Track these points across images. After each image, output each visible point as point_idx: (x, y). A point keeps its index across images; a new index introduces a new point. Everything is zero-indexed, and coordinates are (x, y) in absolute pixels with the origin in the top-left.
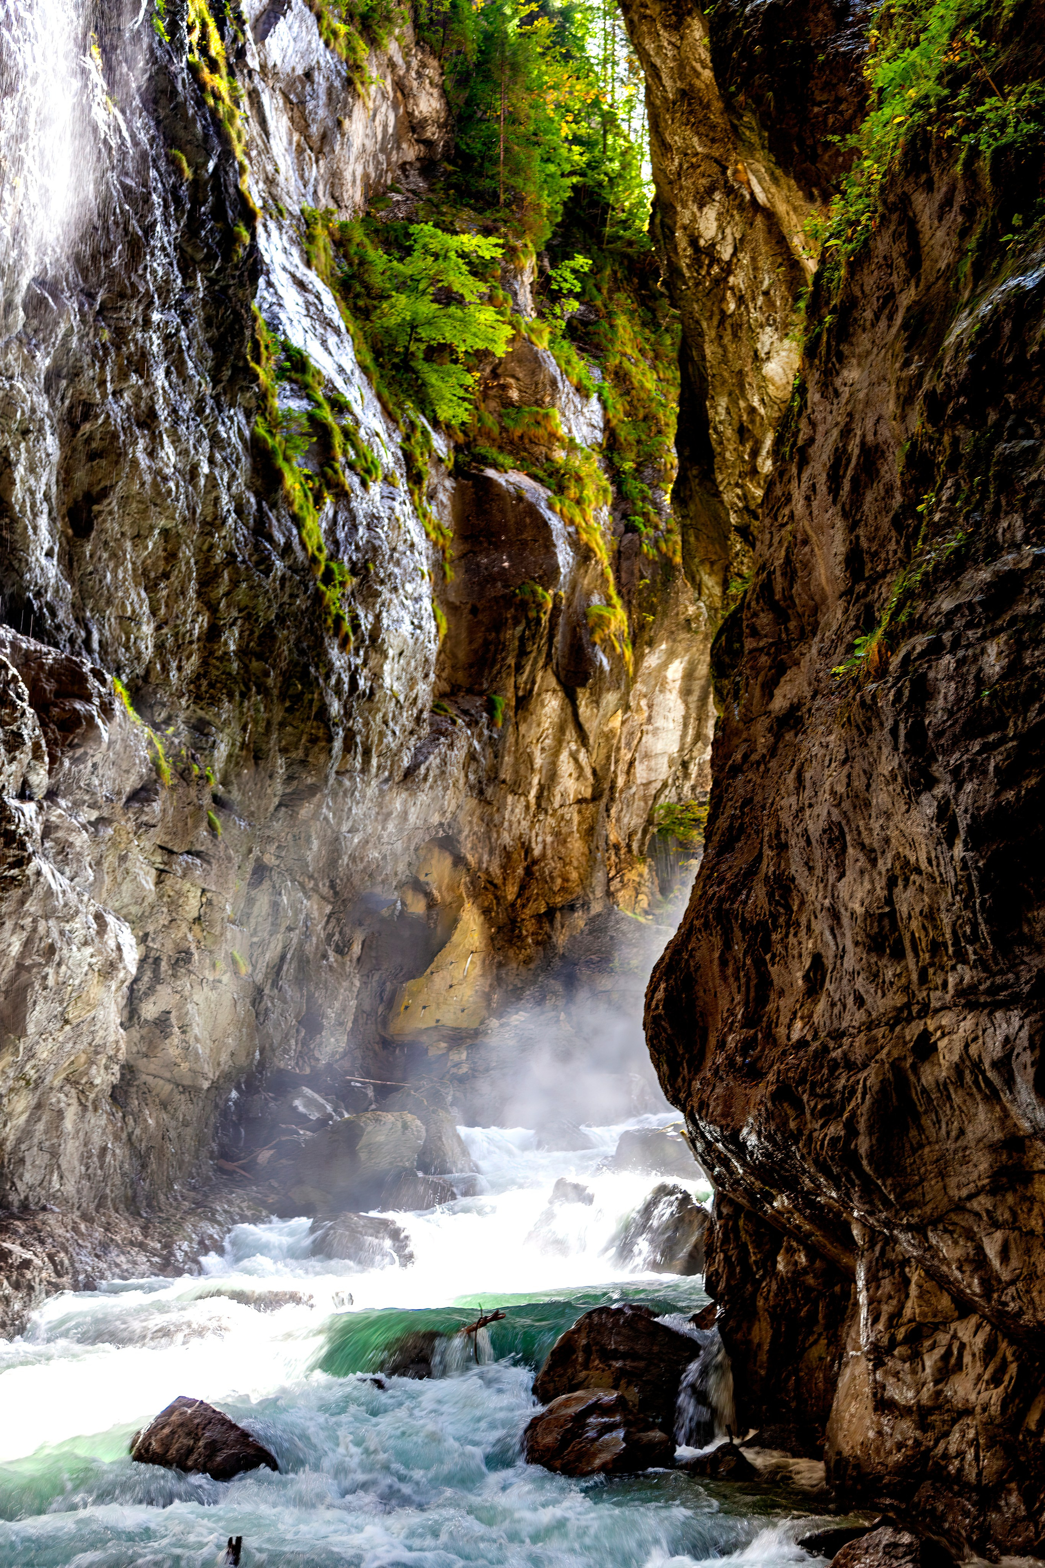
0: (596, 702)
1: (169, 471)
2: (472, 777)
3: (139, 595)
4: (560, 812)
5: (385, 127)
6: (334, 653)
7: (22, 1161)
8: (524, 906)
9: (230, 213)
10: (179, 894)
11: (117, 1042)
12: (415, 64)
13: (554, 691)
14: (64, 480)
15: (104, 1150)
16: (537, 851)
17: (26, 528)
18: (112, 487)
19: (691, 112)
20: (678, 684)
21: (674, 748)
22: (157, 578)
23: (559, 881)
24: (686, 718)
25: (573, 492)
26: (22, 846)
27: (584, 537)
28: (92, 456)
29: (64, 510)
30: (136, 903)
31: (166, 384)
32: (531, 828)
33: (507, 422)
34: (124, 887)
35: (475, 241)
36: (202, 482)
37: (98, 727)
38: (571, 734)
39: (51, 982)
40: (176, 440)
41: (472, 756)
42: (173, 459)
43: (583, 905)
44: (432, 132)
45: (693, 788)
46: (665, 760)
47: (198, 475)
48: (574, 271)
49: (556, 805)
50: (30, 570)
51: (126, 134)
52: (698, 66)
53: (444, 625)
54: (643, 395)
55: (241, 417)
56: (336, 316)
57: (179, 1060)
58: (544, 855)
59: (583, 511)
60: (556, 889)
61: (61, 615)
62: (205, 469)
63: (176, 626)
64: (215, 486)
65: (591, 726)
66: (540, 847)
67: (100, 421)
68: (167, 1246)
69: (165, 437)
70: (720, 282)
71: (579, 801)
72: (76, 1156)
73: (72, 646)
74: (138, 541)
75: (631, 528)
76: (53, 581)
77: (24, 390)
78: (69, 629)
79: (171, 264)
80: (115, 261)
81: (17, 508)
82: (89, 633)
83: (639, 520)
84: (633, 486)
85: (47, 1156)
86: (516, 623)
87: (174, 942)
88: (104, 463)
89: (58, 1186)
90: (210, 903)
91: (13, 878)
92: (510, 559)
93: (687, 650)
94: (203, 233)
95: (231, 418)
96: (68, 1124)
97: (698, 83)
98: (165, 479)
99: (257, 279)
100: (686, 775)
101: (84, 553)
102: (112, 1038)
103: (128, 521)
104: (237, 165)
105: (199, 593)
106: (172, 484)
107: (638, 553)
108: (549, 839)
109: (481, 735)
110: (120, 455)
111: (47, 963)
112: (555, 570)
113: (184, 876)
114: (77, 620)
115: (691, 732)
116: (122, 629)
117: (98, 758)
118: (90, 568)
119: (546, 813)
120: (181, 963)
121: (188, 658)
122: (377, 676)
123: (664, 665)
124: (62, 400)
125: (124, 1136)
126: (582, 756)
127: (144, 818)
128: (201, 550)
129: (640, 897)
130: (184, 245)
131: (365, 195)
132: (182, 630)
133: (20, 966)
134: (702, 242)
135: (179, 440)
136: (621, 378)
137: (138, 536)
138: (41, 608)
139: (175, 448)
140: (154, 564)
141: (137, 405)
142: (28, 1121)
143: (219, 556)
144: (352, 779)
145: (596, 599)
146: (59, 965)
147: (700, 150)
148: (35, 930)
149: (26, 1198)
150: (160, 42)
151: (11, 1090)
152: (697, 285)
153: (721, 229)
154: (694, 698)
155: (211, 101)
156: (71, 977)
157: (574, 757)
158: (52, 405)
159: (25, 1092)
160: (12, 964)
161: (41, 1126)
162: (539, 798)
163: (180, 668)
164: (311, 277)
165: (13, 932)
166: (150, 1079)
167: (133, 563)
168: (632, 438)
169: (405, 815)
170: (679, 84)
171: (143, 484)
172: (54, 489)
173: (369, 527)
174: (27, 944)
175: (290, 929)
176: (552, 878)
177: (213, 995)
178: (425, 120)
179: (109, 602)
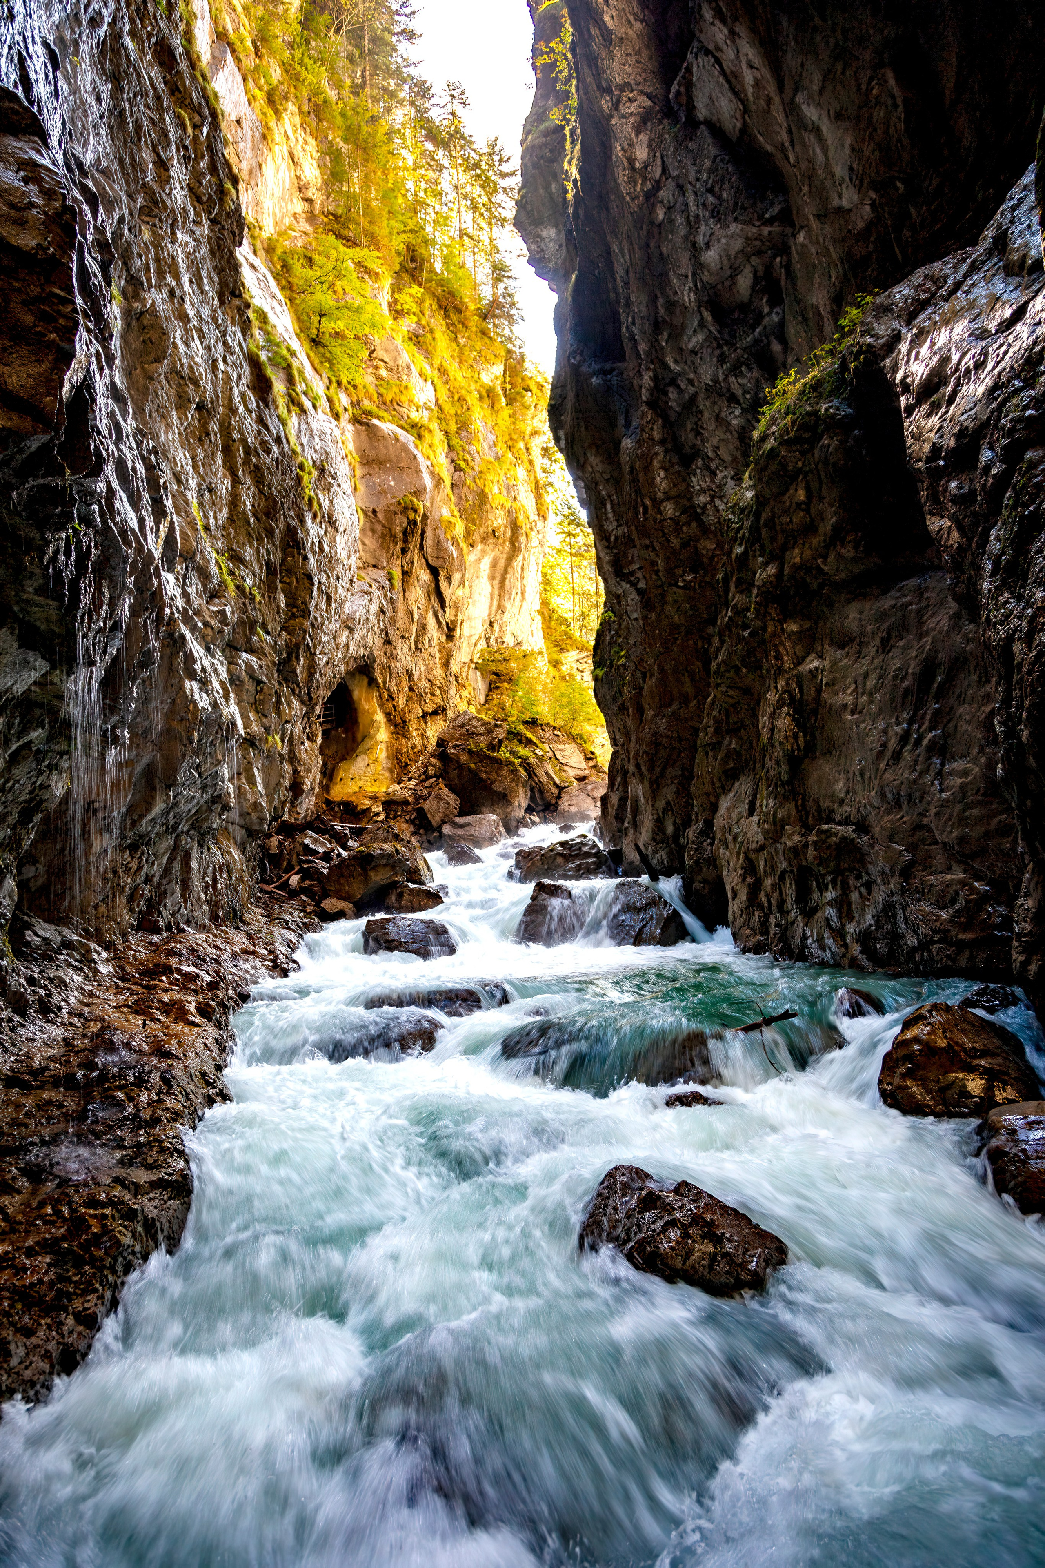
0: (450, 579)
1: (199, 359)
2: (381, 624)
4: (429, 651)
5: (284, 181)
6: (309, 523)
8: (410, 711)
10: (243, 683)
13: (425, 571)
16: (416, 677)
20: (486, 573)
21: (485, 614)
23: (429, 695)
24: (492, 595)
25: (427, 439)
27: (436, 468)
32: (412, 661)
33: (382, 390)
38: (434, 599)
40: (202, 337)
41: (381, 610)
43: (443, 711)
44: (312, 194)
45: (496, 639)
46: (480, 622)
48: (411, 295)
49: (426, 646)
53: (361, 519)
55: (239, 334)
56: (278, 292)
57: (250, 810)
58: (420, 679)
59: (433, 452)
60: (428, 700)
62: (221, 366)
63: (211, 484)
65: (447, 594)
66: (418, 673)
68: (271, 951)
71: (439, 644)
72: (200, 886)
74: (180, 411)
83: (463, 464)
84: (455, 441)
85: (181, 888)
86: (401, 523)
89: (190, 911)
90: (262, 691)
92: (394, 479)
93: (491, 551)
100: (492, 631)
105: (225, 462)
107: (465, 484)
108: (423, 668)
109: (386, 596)
112: (423, 488)
115: (495, 603)
119: (421, 651)
121: (220, 510)
122: (332, 546)
123: (480, 560)
126: (441, 614)
129: (471, 707)
131: (276, 225)
132: (215, 488)
136: (442, 372)
140: (192, 432)
143: (236, 435)
144: (322, 616)
145: (445, 511)
149: (170, 923)
154: (496, 582)
157: (436, 614)
159: (166, 836)
161: (177, 864)
162: (416, 642)
163: (216, 518)
168: (452, 412)
169: (347, 646)
173: (320, 438)
176: (425, 693)
177: (266, 763)
178: (309, 183)
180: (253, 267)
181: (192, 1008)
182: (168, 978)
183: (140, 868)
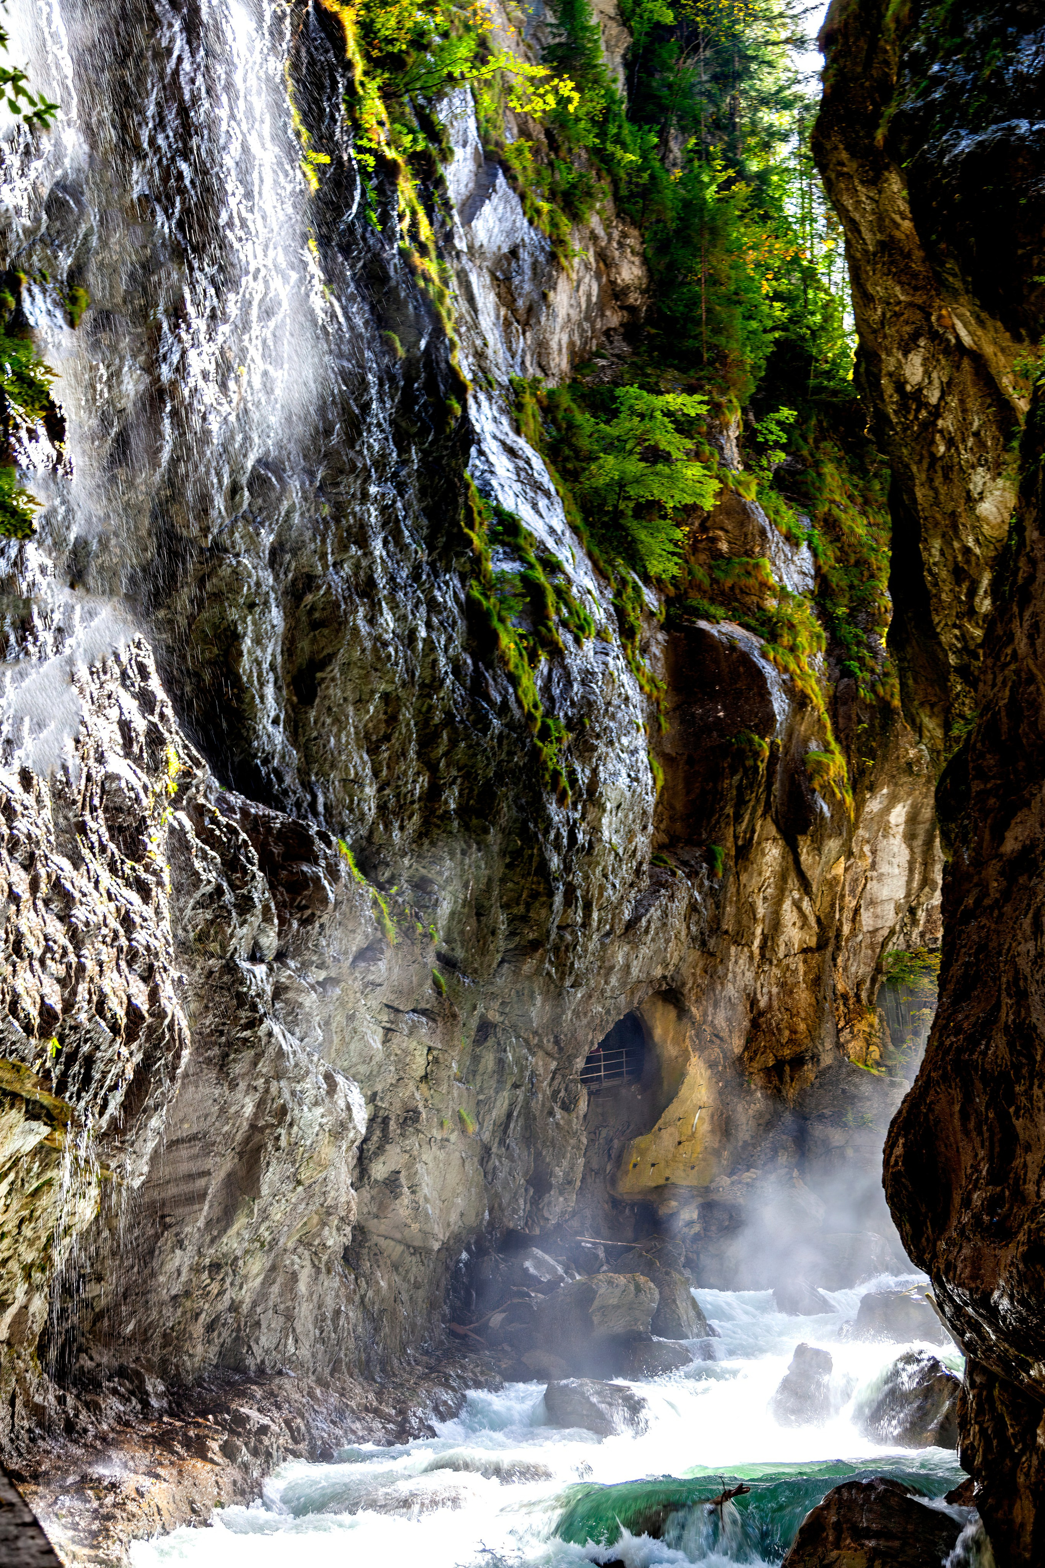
0: (818, 849)
1: (388, 636)
2: (693, 928)
3: (361, 758)
4: (784, 962)
5: (589, 296)
6: (553, 808)
7: (258, 1324)
8: (751, 1059)
9: (442, 387)
10: (406, 1052)
11: (348, 1203)
12: (616, 234)
13: (774, 839)
14: (289, 650)
15: (337, 1313)
16: (763, 1003)
17: (253, 697)
18: (335, 654)
19: (892, 263)
20: (901, 828)
21: (900, 894)
22: (378, 741)
23: (787, 1033)
24: (911, 863)
25: (786, 640)
26: (254, 1008)
27: (799, 683)
28: (315, 625)
29: (289, 679)
30: (364, 1062)
32: (756, 979)
33: (718, 574)
34: (352, 1047)
35: (679, 400)
36: (420, 645)
37: (324, 888)
38: (793, 882)
39: (283, 1143)
40: (394, 606)
41: (693, 907)
42: (392, 625)
43: (812, 1058)
44: (634, 298)
45: (922, 935)
46: (892, 906)
47: (416, 640)
48: (779, 423)
49: (781, 955)
50: (258, 737)
52: (897, 218)
53: (661, 776)
54: (853, 540)
55: (456, 582)
56: (546, 480)
57: (409, 1221)
58: (770, 1006)
59: (797, 659)
60: (784, 1041)
61: (288, 780)
62: (423, 633)
63: (398, 787)
64: (433, 649)
65: (814, 874)
66: (766, 998)
67: (322, 592)
68: (402, 1412)
70: (929, 426)
71: (804, 951)
72: (310, 1319)
73: (299, 810)
74: (360, 705)
75: (847, 673)
76: (279, 747)
78: (295, 793)
79: (386, 439)
80: (334, 439)
81: (245, 679)
82: (314, 797)
83: (854, 664)
84: (848, 631)
85: (282, 1319)
86: (733, 773)
87: (402, 1101)
88: (326, 632)
89: (293, 1350)
90: (436, 1061)
91: (245, 1040)
92: (724, 709)
93: (909, 794)
94: (417, 408)
95: (446, 583)
96: (302, 1287)
97: (898, 234)
98: (385, 644)
99: (469, 448)
100: (915, 922)
101: (308, 719)
102: (343, 1199)
103: (350, 686)
104: (447, 342)
105: (419, 754)
106: (391, 649)
107: (855, 697)
108: (775, 990)
109: (701, 885)
110: (340, 624)
111: (280, 1123)
112: (771, 717)
113: (411, 1033)
114: (302, 784)
115: (917, 877)
116: (346, 791)
117: (325, 919)
118: (315, 734)
119: (771, 963)
120: (409, 1122)
121: (410, 818)
122: (595, 829)
123: (887, 810)
125: (357, 1298)
126: (806, 904)
127: (371, 977)
128: (420, 711)
129: (872, 1048)
130: (399, 420)
131: (571, 362)
132: (404, 790)
133: (253, 1127)
134: (908, 388)
135: (397, 607)
136: (831, 526)
137: (360, 700)
138: (268, 774)
139: (394, 614)
140: (375, 727)
141: (356, 574)
142: (263, 1284)
143: (438, 717)
144: (573, 933)
145: (813, 745)
146: (291, 1125)
147: (902, 298)
148: (267, 1091)
149: (263, 1362)
150: (372, 232)
151: (247, 1252)
152: (905, 430)
153: (927, 373)
154: (919, 842)
155: (422, 284)
156: (302, 1138)
157: (797, 905)
158: (276, 578)
159: (260, 1254)
160: (245, 1126)
161: (275, 1289)
162: (763, 947)
163: (402, 828)
164: (521, 444)
165: (247, 1093)
166: (382, 1242)
167: (356, 727)
168: (844, 584)
169: (627, 967)
170: (879, 236)
171: (363, 650)
172: (279, 659)
173: (583, 683)
174: (260, 1105)
175: (516, 1086)
176: (779, 1030)
177: (441, 1155)
178: (628, 287)
179: (333, 766)
180: (511, 452)
181: (215, 1446)
182: (215, 1417)
183: (221, 1293)
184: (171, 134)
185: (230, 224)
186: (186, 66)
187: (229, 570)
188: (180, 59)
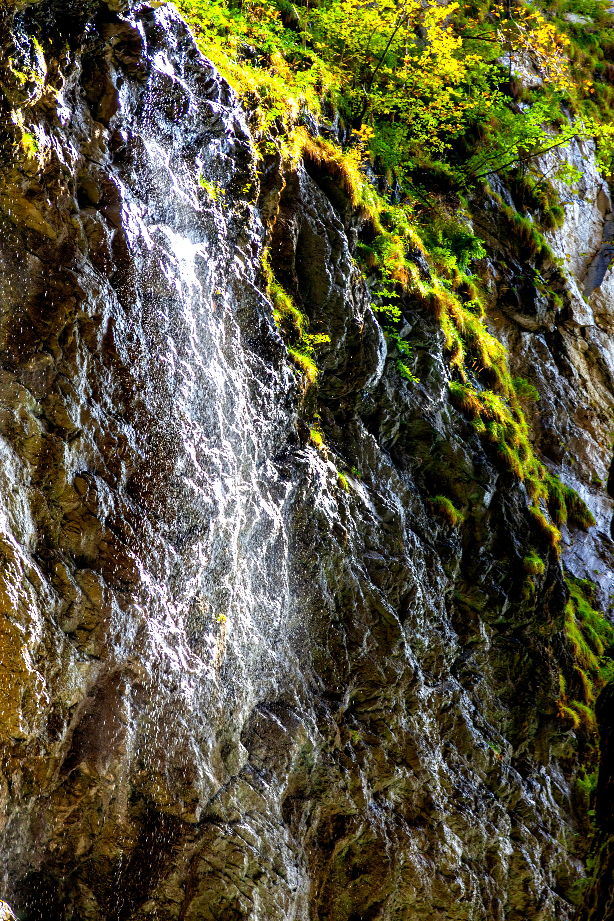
9: (517, 544)
14: (321, 908)
18: (383, 901)
31: (445, 766)
36: (505, 866)
42: (459, 851)
47: (499, 860)
51: (368, 505)
64: (524, 867)
67: (358, 834)
69: (446, 829)
77: (251, 832)
79: (441, 628)
80: (364, 650)
88: (368, 878)
94: (483, 578)
95: (542, 780)
98: (451, 877)
99: (562, 607)
104: (522, 486)
106: (460, 881)
110: (386, 865)
124: (308, 824)
130: (461, 597)
135: (466, 827)
139: (462, 838)
141: (408, 800)
150: (410, 386)
155: (481, 427)
158: (294, 834)
171: (421, 891)
184: (109, 401)
185: (189, 472)
186: (121, 324)
187: (225, 842)
188: (111, 321)
